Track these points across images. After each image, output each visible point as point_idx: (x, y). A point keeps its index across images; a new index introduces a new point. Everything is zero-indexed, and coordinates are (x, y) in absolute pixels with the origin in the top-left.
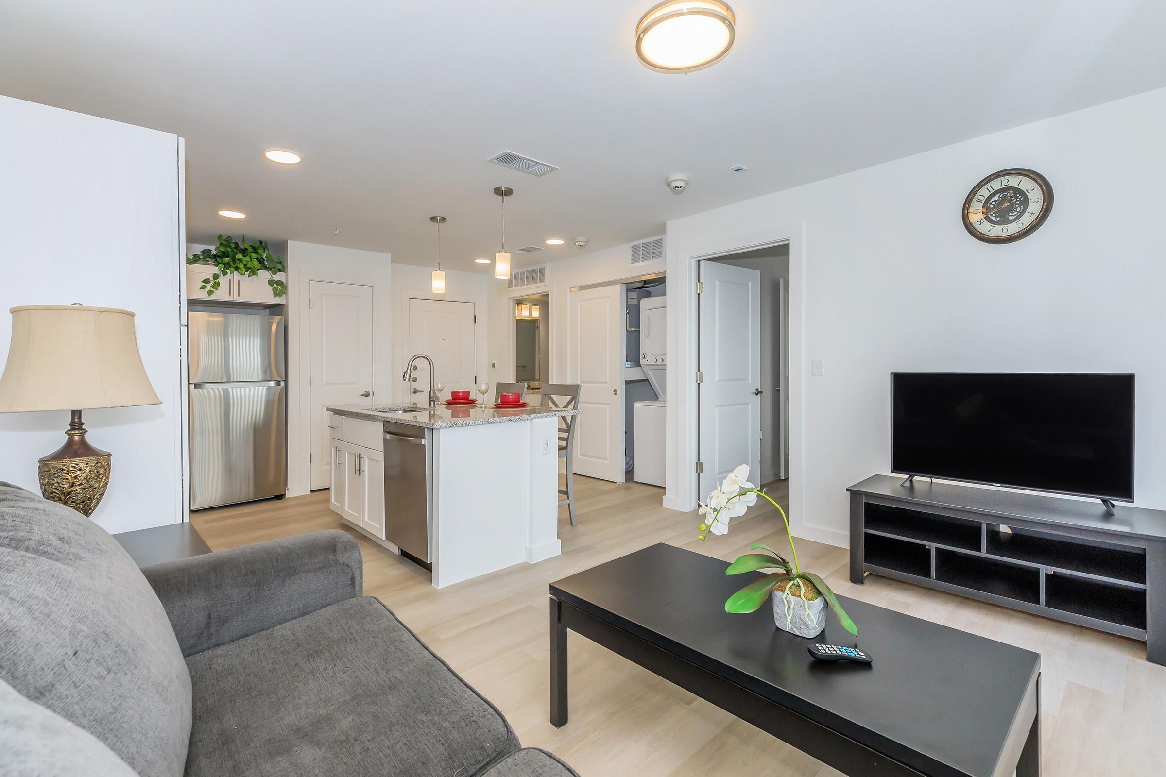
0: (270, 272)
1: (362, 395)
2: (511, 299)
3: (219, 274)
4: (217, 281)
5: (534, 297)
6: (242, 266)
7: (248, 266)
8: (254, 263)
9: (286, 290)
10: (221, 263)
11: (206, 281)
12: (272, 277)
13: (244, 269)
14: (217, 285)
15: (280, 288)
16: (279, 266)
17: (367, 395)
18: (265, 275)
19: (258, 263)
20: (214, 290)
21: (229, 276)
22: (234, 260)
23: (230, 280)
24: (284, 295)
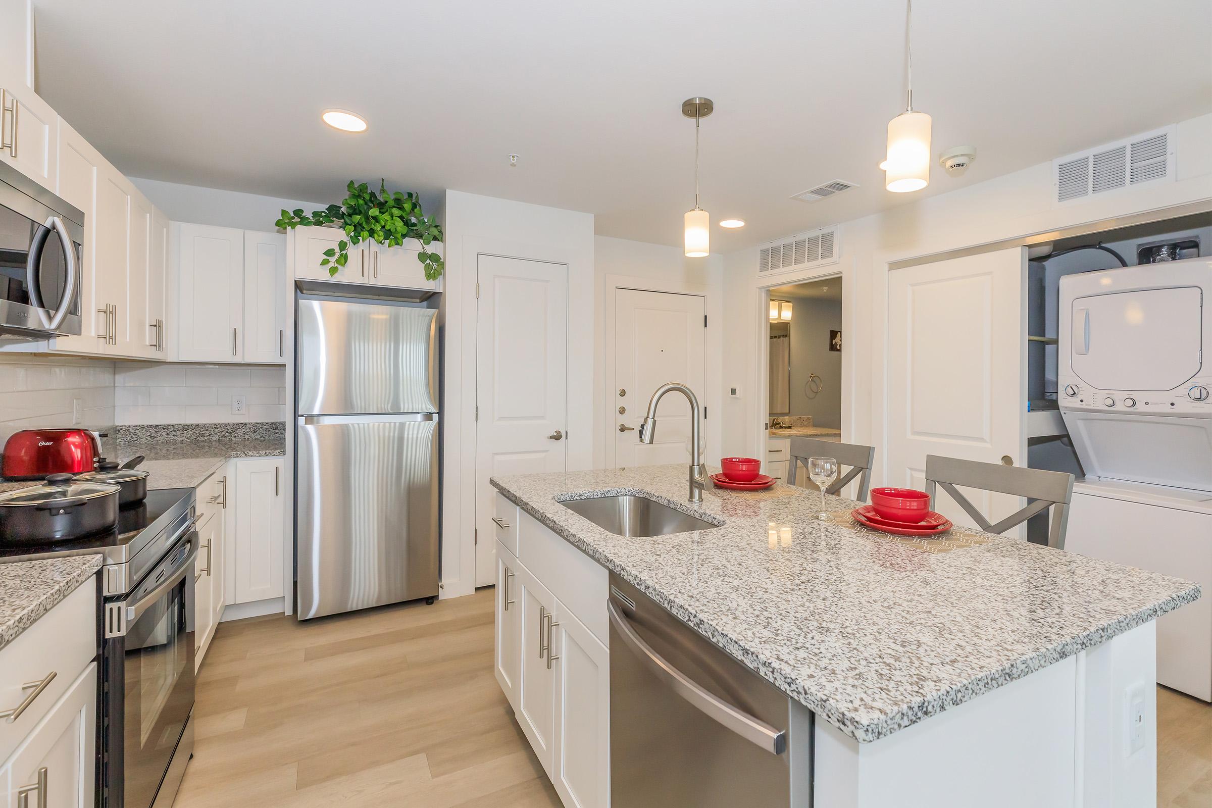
0: (422, 241)
1: (551, 437)
2: (763, 290)
3: (348, 242)
4: (344, 252)
5: (785, 288)
6: (378, 227)
7: (387, 227)
8: (396, 223)
9: (443, 269)
10: (350, 225)
11: (330, 253)
12: (423, 247)
13: (381, 233)
14: (344, 259)
15: (435, 266)
16: (435, 232)
17: (557, 437)
18: (413, 246)
19: (401, 224)
20: (339, 266)
21: (362, 245)
22: (367, 218)
23: (363, 251)
24: (442, 276)
